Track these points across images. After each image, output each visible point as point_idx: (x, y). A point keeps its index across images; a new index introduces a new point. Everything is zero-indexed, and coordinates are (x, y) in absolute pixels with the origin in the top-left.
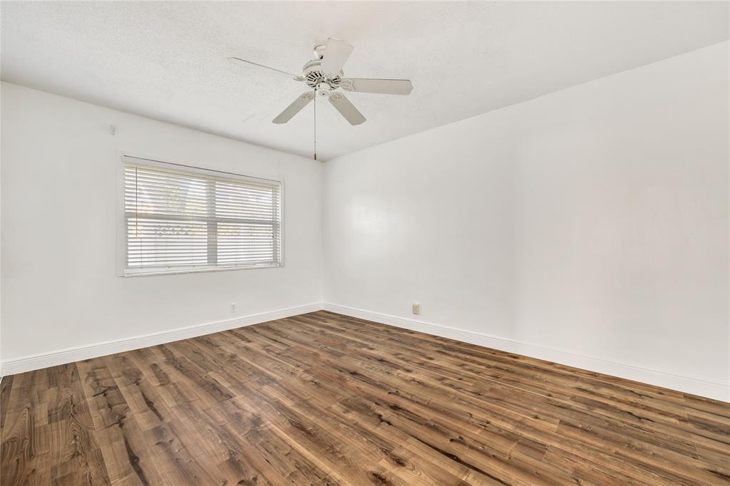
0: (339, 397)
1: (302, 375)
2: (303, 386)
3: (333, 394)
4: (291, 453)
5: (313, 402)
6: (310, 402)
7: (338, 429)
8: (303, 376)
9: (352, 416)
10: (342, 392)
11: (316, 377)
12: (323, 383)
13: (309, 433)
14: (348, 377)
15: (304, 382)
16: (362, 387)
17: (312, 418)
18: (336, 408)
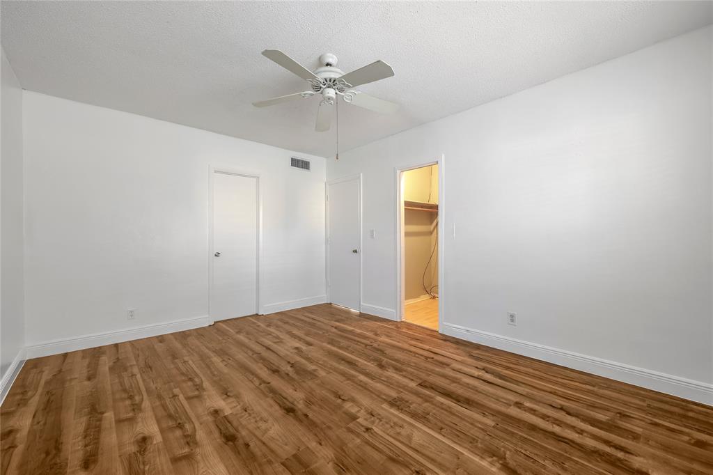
0: (319, 381)
1: (358, 411)
2: (353, 395)
3: (323, 384)
4: (352, 353)
5: (342, 378)
6: (344, 378)
7: (324, 361)
8: (357, 409)
9: (311, 367)
10: (313, 386)
11: (340, 407)
12: (332, 397)
13: (343, 360)
14: (300, 406)
15: (353, 400)
16: (291, 391)
17: (341, 367)
18: (322, 373)
